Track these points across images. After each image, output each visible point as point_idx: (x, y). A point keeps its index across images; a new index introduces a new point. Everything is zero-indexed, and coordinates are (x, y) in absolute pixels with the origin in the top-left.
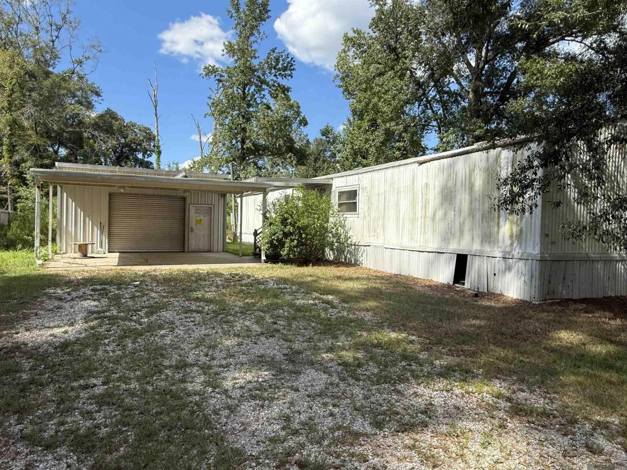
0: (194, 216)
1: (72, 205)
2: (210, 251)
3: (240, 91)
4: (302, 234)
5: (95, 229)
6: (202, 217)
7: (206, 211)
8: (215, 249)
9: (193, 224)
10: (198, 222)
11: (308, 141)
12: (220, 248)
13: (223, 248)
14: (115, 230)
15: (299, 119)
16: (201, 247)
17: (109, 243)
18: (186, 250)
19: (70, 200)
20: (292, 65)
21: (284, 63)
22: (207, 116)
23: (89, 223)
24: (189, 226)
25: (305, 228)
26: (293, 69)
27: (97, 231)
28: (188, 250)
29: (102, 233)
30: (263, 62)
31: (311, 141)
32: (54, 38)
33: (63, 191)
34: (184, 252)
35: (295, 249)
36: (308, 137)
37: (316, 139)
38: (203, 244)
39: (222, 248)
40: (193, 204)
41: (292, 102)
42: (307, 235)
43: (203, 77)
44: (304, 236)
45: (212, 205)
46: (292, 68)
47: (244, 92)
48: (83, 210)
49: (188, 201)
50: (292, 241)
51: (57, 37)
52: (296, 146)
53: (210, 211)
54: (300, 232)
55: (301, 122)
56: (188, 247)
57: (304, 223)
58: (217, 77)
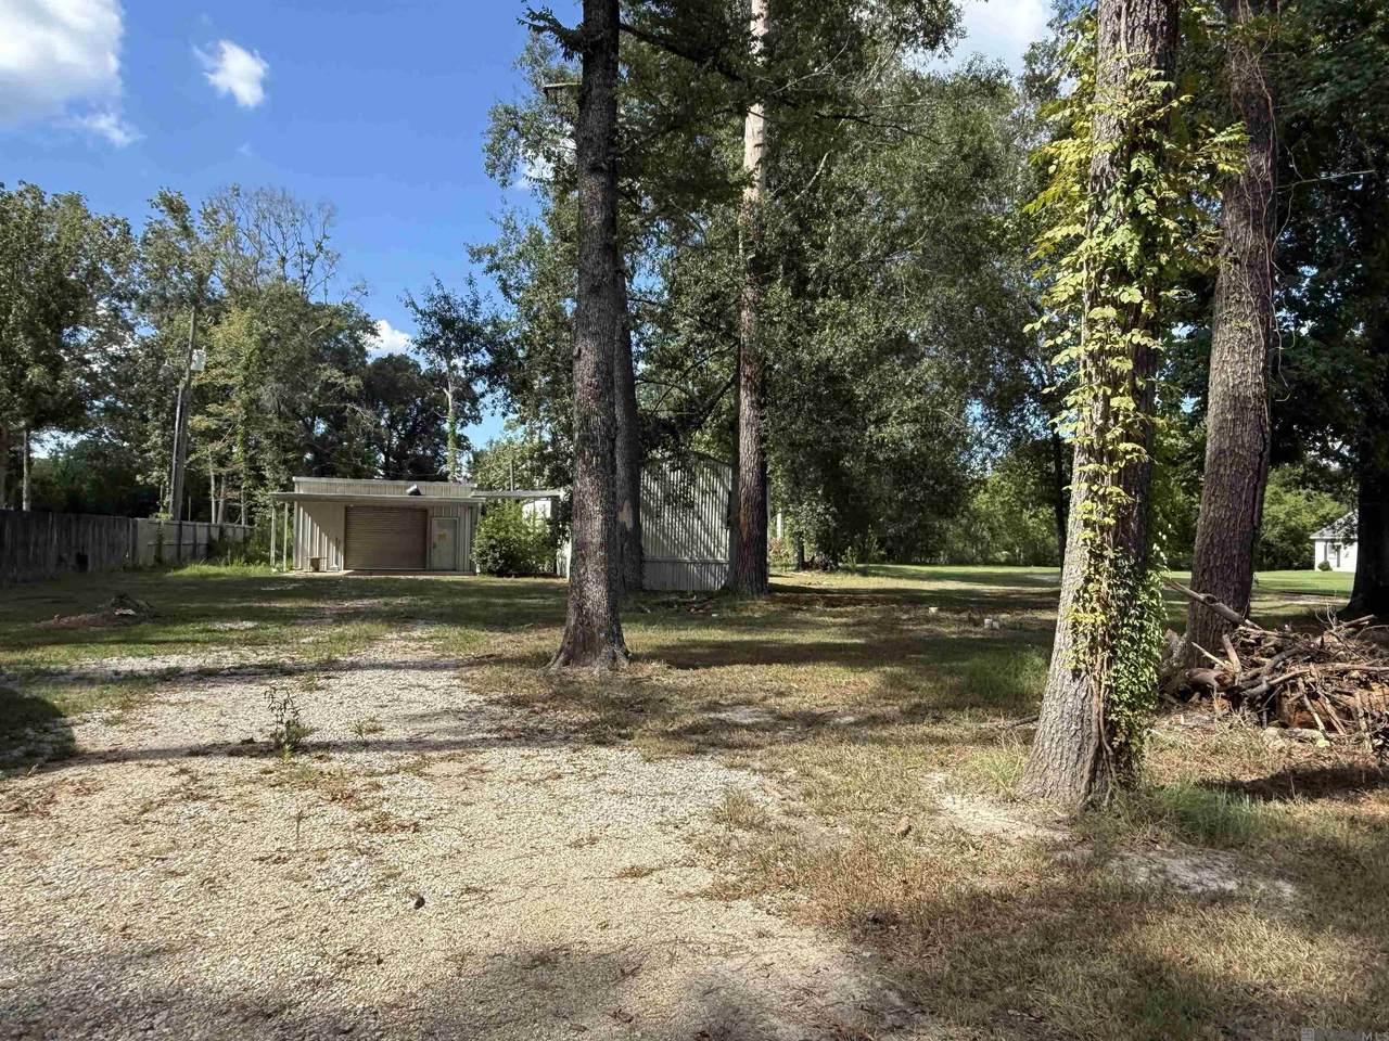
0: (436, 530)
1: (309, 520)
2: (455, 570)
5: (331, 545)
6: (445, 532)
7: (450, 525)
9: (435, 539)
10: (442, 537)
12: (467, 566)
14: (354, 545)
16: (444, 566)
17: (345, 560)
18: (427, 568)
19: (307, 516)
23: (325, 539)
27: (333, 547)
28: (430, 568)
29: (338, 549)
32: (306, 273)
33: (300, 506)
34: (424, 570)
38: (447, 561)
40: (436, 517)
45: (458, 518)
48: (319, 525)
49: (432, 517)
51: (309, 272)
53: (455, 524)
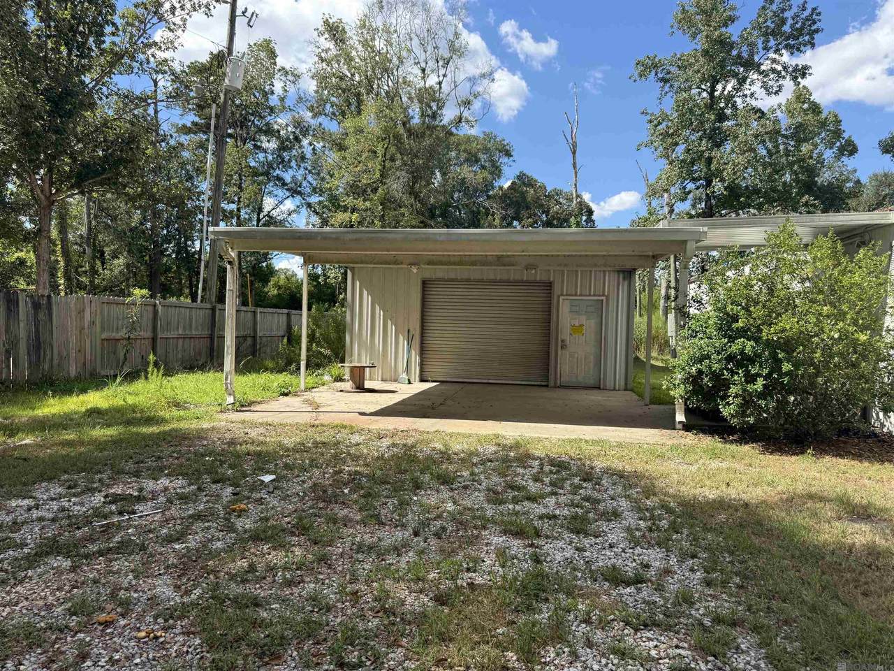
0: (566, 315)
1: (368, 301)
2: (599, 388)
3: (705, 94)
4: (780, 361)
5: (401, 338)
6: (583, 320)
7: (592, 309)
8: (610, 384)
9: (565, 334)
10: (577, 329)
11: (858, 182)
12: (620, 382)
13: (626, 384)
14: (434, 341)
15: (838, 144)
16: (580, 379)
17: (422, 365)
18: (552, 383)
19: (365, 293)
20: (814, 23)
21: (797, 23)
22: (643, 148)
23: (391, 329)
24: (557, 339)
25: (788, 345)
26: (817, 31)
27: (403, 343)
28: (555, 383)
29: (410, 345)
30: (749, 26)
31: (864, 180)
32: (441, 78)
33: (356, 277)
34: (547, 386)
35: (763, 403)
36: (857, 174)
37: (876, 175)
38: (585, 374)
39: (623, 383)
40: (567, 295)
41: (823, 116)
42: (796, 365)
43: (635, 81)
44: (786, 367)
45: (603, 295)
46: (814, 27)
47: (711, 94)
48: (383, 308)
49: (557, 289)
50: (751, 379)
51: (444, 76)
52: (819, 180)
53: (599, 308)
54: (774, 356)
55: (842, 151)
56: (556, 379)
57: (784, 330)
58: (660, 75)
